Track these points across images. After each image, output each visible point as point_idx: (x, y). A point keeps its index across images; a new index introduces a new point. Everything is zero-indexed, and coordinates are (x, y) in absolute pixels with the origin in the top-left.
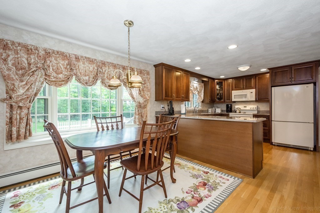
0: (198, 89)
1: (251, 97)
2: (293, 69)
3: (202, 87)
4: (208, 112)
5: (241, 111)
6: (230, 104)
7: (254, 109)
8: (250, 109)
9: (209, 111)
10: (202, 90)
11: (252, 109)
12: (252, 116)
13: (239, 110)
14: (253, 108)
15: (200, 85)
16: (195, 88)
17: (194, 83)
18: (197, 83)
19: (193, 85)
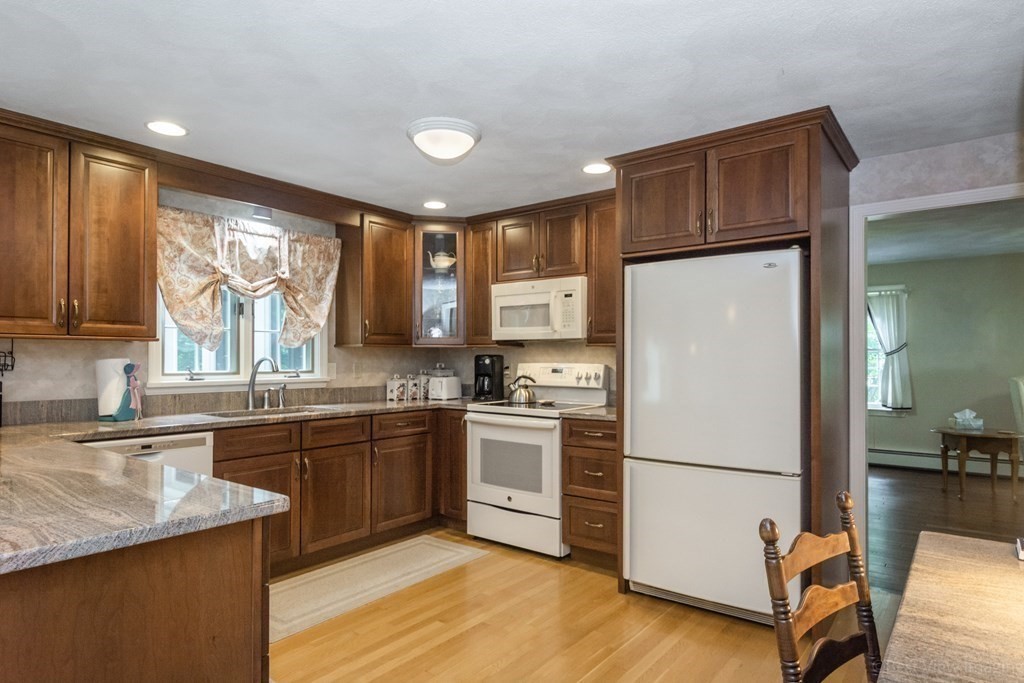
0: (285, 268)
1: (568, 317)
2: (712, 163)
3: (330, 259)
4: (385, 400)
5: (538, 392)
6: (490, 356)
7: (593, 384)
8: (575, 385)
9: (388, 390)
10: (328, 273)
11: (583, 383)
12: (557, 422)
13: (526, 387)
14: (588, 379)
15: (307, 246)
16: (261, 263)
17: (247, 232)
18: (277, 235)
19: (240, 243)
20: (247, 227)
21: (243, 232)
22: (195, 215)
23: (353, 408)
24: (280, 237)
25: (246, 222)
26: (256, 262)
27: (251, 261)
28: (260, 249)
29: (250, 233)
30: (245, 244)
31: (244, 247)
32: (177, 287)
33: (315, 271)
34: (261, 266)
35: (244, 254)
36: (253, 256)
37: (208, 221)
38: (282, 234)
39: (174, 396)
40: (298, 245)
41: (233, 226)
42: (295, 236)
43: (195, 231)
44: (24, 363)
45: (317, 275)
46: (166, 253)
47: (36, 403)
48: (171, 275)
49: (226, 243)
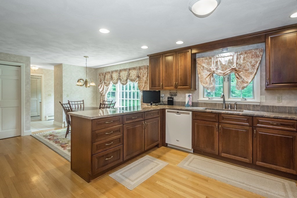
0: (235, 65)
3: (257, 57)
10: (257, 62)
15: (246, 55)
16: (227, 65)
17: (222, 57)
18: (232, 55)
19: (220, 61)
20: (222, 56)
21: (221, 57)
22: (207, 57)
23: (272, 115)
24: (234, 55)
25: (221, 54)
26: (225, 65)
27: (224, 65)
28: (226, 61)
29: (223, 57)
30: (221, 61)
31: (221, 62)
32: (204, 76)
33: (251, 62)
34: (227, 66)
35: (221, 64)
36: (224, 63)
37: (210, 58)
38: (234, 54)
39: (204, 103)
40: (242, 56)
41: (217, 57)
42: (240, 53)
43: (207, 61)
44: (178, 94)
45: (252, 64)
46: (201, 68)
47: (179, 102)
48: (203, 73)
49: (215, 62)
